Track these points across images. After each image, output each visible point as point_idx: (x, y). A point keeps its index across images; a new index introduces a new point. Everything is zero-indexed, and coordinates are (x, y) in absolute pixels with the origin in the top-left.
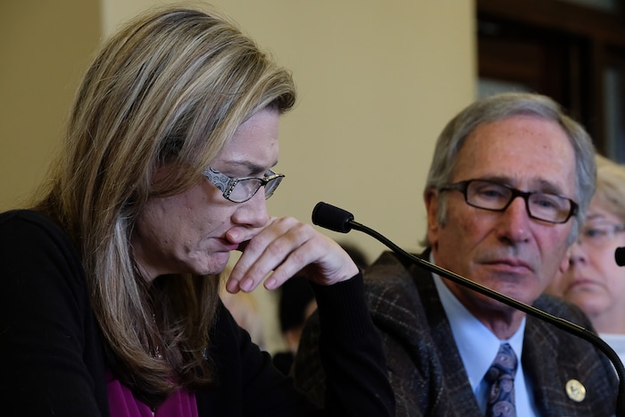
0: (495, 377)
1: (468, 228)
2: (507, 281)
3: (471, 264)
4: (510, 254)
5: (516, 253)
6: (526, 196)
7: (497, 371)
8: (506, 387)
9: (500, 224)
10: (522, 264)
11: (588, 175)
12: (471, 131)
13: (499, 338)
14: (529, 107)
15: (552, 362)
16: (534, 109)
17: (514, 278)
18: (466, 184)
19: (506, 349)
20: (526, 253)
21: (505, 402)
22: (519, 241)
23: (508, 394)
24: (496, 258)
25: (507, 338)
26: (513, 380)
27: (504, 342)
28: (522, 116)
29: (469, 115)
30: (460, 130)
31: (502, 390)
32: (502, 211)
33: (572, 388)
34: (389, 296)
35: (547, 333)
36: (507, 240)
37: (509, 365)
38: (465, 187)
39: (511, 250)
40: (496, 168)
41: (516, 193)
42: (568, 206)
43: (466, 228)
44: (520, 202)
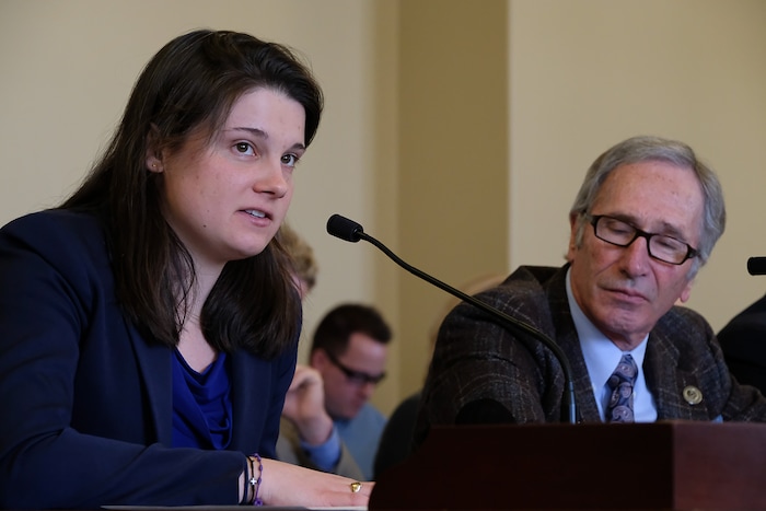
0: (616, 383)
1: (596, 255)
2: (623, 308)
3: (595, 289)
4: (628, 285)
5: (633, 285)
6: (648, 237)
7: (618, 379)
8: (625, 393)
9: (622, 258)
10: (638, 295)
11: (714, 219)
12: (613, 169)
13: (622, 350)
14: (665, 155)
15: (672, 369)
16: (670, 157)
17: (630, 306)
18: (597, 218)
19: (628, 360)
20: (643, 286)
21: (623, 407)
22: (636, 276)
23: (626, 399)
24: (615, 287)
25: (630, 350)
26: (632, 388)
27: (626, 353)
28: (658, 162)
29: (614, 154)
30: (604, 166)
31: (621, 396)
32: (626, 247)
33: (689, 392)
34: (514, 303)
35: (668, 346)
36: (626, 274)
37: (629, 374)
38: (596, 220)
39: (629, 281)
40: (626, 206)
41: (639, 233)
42: (686, 250)
43: (593, 255)
44: (642, 241)
